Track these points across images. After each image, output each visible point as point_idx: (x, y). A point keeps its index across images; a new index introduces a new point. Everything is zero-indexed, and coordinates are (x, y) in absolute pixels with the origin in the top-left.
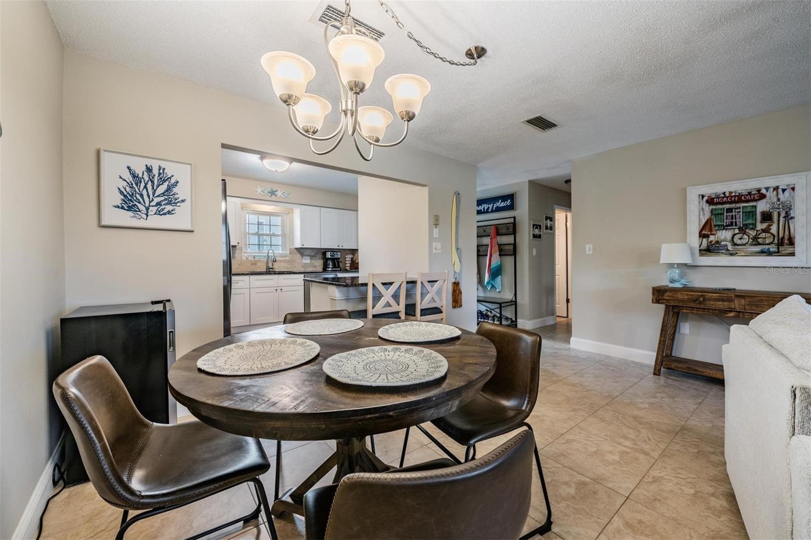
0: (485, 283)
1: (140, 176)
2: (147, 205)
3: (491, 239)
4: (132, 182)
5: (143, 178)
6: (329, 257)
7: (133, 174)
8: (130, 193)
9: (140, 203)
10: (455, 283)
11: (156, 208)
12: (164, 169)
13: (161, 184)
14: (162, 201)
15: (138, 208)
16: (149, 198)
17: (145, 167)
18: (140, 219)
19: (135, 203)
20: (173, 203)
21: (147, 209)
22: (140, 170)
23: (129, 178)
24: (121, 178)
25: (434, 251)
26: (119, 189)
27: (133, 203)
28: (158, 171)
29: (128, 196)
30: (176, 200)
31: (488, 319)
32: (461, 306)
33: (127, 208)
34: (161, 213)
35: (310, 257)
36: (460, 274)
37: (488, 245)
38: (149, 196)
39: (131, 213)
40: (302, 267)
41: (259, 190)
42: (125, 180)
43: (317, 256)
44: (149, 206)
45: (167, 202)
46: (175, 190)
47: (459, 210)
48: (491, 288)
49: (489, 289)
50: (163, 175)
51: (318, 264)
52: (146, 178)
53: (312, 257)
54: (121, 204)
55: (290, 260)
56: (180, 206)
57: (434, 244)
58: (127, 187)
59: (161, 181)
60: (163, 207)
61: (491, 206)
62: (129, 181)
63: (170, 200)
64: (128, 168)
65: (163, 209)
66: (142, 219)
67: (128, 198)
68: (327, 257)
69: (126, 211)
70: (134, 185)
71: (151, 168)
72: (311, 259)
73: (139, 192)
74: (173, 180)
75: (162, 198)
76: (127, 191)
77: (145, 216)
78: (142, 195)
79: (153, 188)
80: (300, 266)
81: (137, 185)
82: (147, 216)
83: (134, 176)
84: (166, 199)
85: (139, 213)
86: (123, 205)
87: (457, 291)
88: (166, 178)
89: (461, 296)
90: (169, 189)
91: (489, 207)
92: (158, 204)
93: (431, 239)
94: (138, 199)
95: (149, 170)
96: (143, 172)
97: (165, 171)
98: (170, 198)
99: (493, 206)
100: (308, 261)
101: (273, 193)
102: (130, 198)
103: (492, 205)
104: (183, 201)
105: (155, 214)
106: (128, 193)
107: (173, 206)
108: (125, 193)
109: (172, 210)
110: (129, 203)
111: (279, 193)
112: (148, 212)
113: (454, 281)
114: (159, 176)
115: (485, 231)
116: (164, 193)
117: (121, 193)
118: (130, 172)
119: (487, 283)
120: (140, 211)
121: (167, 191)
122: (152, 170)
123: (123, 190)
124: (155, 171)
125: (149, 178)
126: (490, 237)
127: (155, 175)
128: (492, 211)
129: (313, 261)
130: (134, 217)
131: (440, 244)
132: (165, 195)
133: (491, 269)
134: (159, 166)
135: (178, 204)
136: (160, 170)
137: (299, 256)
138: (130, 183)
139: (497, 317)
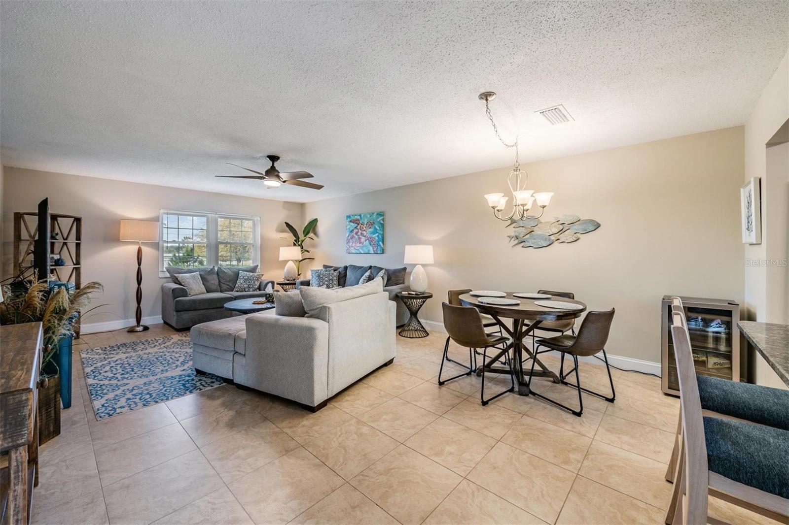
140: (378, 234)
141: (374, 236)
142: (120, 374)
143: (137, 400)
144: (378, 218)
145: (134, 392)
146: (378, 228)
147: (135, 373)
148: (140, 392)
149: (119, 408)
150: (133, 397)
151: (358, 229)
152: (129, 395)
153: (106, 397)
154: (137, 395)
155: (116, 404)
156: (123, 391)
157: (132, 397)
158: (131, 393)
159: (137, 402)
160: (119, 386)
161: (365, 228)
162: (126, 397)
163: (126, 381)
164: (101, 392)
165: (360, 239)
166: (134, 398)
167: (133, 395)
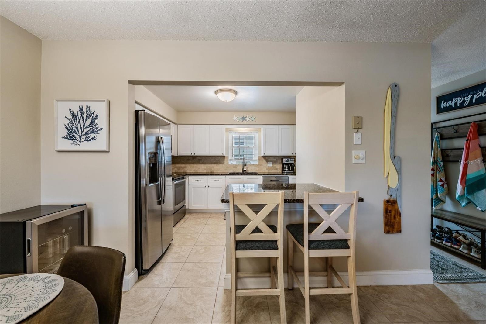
0: (457, 196)
1: (76, 114)
2: (80, 135)
3: (467, 140)
4: (72, 119)
5: (78, 116)
6: (285, 162)
7: (72, 114)
8: (71, 127)
9: (76, 133)
10: (388, 201)
11: (85, 136)
12: (89, 107)
13: (88, 119)
14: (89, 131)
15: (75, 138)
16: (81, 130)
17: (79, 108)
18: (76, 145)
19: (74, 134)
20: (95, 132)
21: (80, 137)
22: (76, 110)
23: (70, 116)
24: (66, 118)
25: (354, 161)
26: (65, 125)
27: (73, 134)
28: (86, 109)
29: (70, 129)
30: (97, 129)
31: (460, 246)
32: (400, 231)
33: (69, 138)
34: (88, 140)
35: (273, 162)
36: (399, 189)
37: (463, 149)
38: (81, 128)
39: (71, 141)
40: (267, 169)
41: (235, 118)
42: (68, 119)
43: (278, 161)
44: (81, 135)
45: (91, 131)
46: (96, 122)
47: (397, 107)
48: (467, 204)
49: (463, 204)
50: (89, 111)
51: (278, 168)
52: (80, 116)
53: (274, 162)
54: (66, 135)
55: (258, 164)
56: (99, 133)
57: (354, 153)
58: (69, 123)
59: (88, 116)
60: (89, 135)
61: (468, 99)
62: (70, 119)
63: (93, 129)
64: (70, 110)
65: (89, 137)
66: (77, 145)
67: (70, 131)
68: (283, 162)
69: (69, 140)
70: (73, 122)
71: (82, 108)
72: (273, 164)
73: (75, 126)
74: (95, 115)
75: (89, 129)
76: (70, 126)
77: (79, 142)
78: (77, 128)
79: (83, 122)
80: (265, 169)
81: (74, 121)
82: (80, 142)
83: (73, 115)
84: (90, 129)
85: (76, 141)
86: (67, 136)
87: (393, 212)
88: (91, 114)
89: (400, 219)
90: (92, 122)
91: (464, 101)
92: (87, 133)
93: (349, 146)
94: (75, 131)
95: (81, 109)
96: (78, 112)
97: (90, 109)
98: (93, 128)
99: (472, 98)
100: (271, 165)
101: (244, 119)
102: (71, 131)
103: (470, 96)
104: (101, 129)
105: (85, 141)
106: (70, 128)
107: (95, 133)
108: (69, 128)
109: (95, 137)
110: (71, 135)
111: (248, 119)
112: (80, 140)
113: (387, 198)
114: (87, 113)
115: (457, 131)
116: (90, 124)
117: (66, 128)
118: (71, 113)
119: (460, 197)
120: (76, 139)
121: (91, 123)
122: (83, 109)
123: (67, 126)
124: (85, 110)
125: (81, 115)
126: (466, 138)
127: (84, 113)
128: (471, 104)
129: (275, 165)
130: (73, 144)
131: (363, 152)
132: (90, 126)
133: (466, 180)
134: (87, 106)
135: (98, 132)
136: (87, 108)
137: (265, 161)
138: (71, 121)
139: (476, 246)
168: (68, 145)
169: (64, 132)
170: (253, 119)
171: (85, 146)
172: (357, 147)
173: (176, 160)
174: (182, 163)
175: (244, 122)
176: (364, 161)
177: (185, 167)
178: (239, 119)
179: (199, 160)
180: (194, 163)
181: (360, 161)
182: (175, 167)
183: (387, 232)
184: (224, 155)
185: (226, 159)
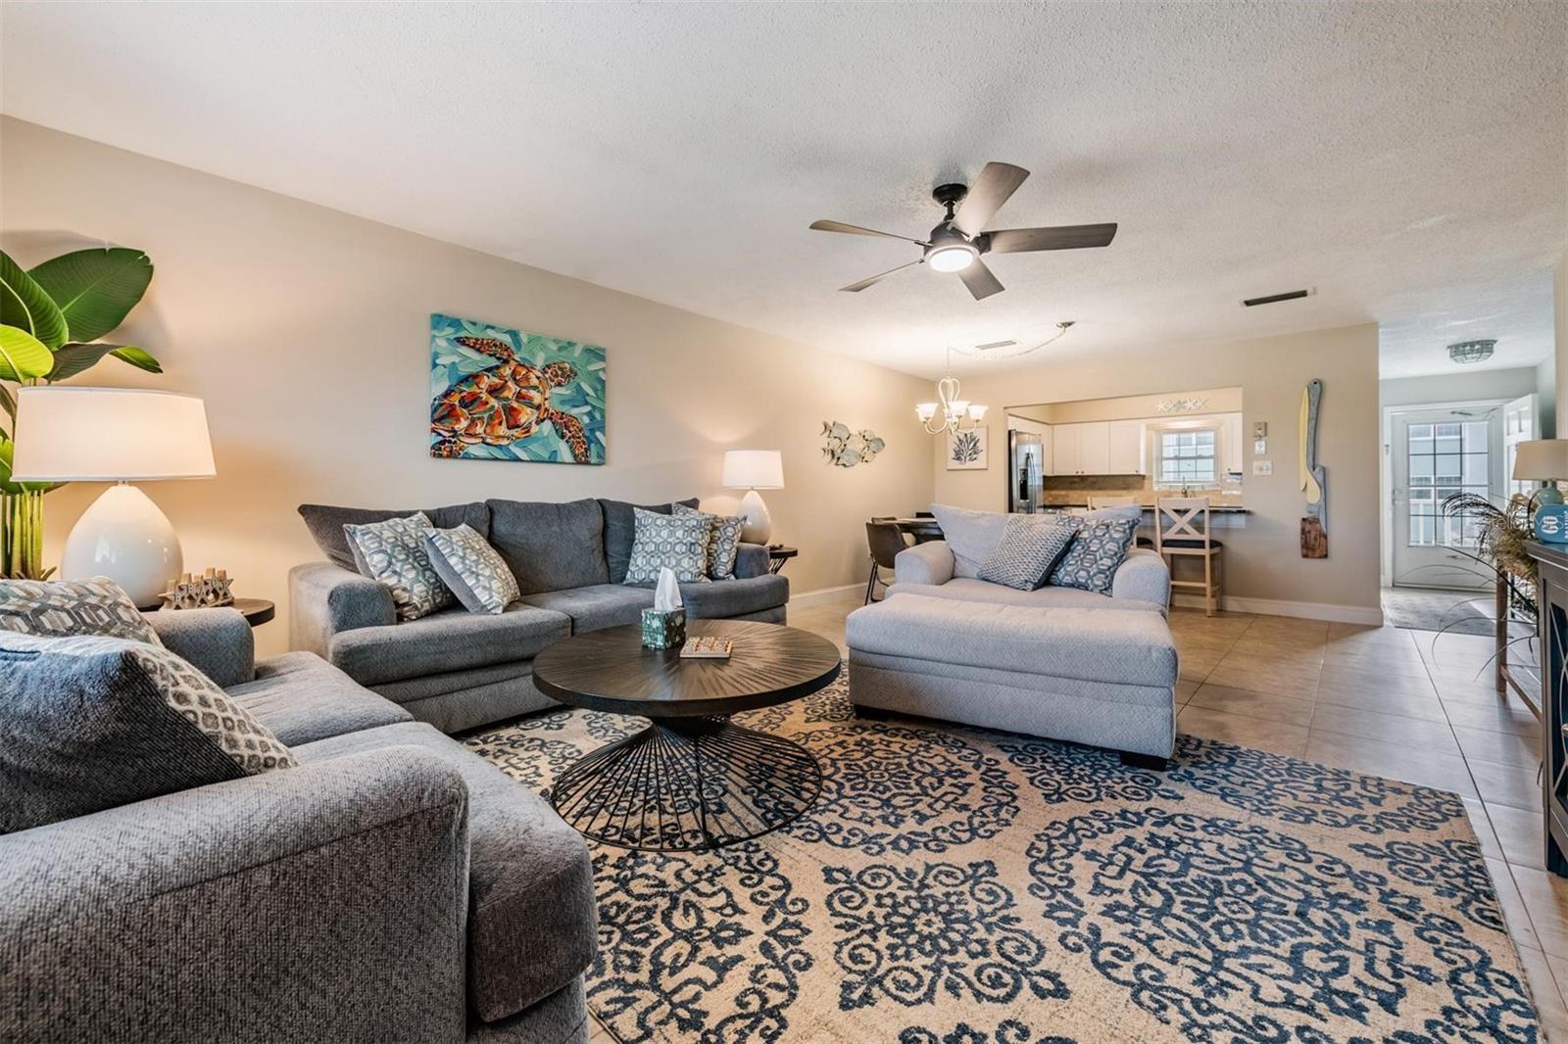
4: (959, 444)
5: (963, 441)
8: (958, 450)
9: (962, 455)
10: (1305, 520)
11: (969, 457)
12: (972, 433)
13: (971, 443)
15: (961, 458)
16: (966, 452)
17: (964, 434)
18: (962, 464)
19: (960, 455)
22: (962, 437)
23: (957, 441)
24: (954, 443)
30: (978, 450)
32: (1326, 556)
33: (957, 459)
36: (1322, 505)
38: (966, 450)
44: (966, 456)
45: (974, 453)
46: (978, 445)
47: (1318, 408)
58: (957, 447)
59: (971, 441)
62: (957, 444)
64: (957, 436)
65: (972, 457)
69: (957, 461)
70: (960, 446)
73: (961, 449)
74: (976, 439)
78: (963, 451)
79: (968, 445)
82: (965, 462)
83: (960, 440)
84: (973, 451)
86: (955, 457)
87: (1313, 533)
88: (973, 438)
89: (1326, 542)
90: (975, 445)
92: (970, 454)
93: (1249, 457)
94: (961, 453)
95: (966, 435)
97: (973, 435)
98: (975, 450)
101: (1180, 404)
102: (958, 453)
104: (982, 451)
105: (969, 460)
107: (977, 454)
108: (956, 451)
109: (976, 457)
110: (958, 456)
111: (1189, 405)
112: (966, 460)
113: (1304, 516)
114: (970, 438)
116: (973, 447)
118: (958, 439)
120: (962, 460)
123: (955, 449)
124: (969, 436)
125: (966, 440)
127: (968, 438)
130: (960, 463)
131: (1269, 463)
132: (973, 449)
134: (970, 432)
135: (979, 453)
140: (588, 408)
141: (574, 412)
142: (1363, 916)
143: (1356, 788)
144: (589, 363)
145: (1351, 812)
146: (590, 392)
147: (1308, 880)
148: (1336, 803)
149: (1405, 793)
150: (1360, 800)
151: (501, 377)
152: (1370, 811)
153: (1434, 838)
154: (1348, 798)
155: (1409, 804)
156: (1378, 831)
157: (1366, 803)
158: (1363, 813)
159: (1359, 785)
160: (1385, 856)
161: (534, 381)
162: (1378, 810)
163: (1360, 863)
164: (1451, 865)
165: (511, 412)
166: (1362, 796)
167: (1359, 806)
168: (956, 464)
169: (953, 455)
170: (1199, 404)
171: (969, 465)
172: (1259, 457)
173: (1050, 482)
174: (1062, 489)
175: (1182, 411)
176: (1270, 472)
177: (1068, 496)
178: (1171, 406)
179: (1094, 483)
180: (1083, 488)
181: (1264, 473)
182: (1051, 496)
183: (1305, 556)
184: (1142, 473)
185: (1146, 481)
